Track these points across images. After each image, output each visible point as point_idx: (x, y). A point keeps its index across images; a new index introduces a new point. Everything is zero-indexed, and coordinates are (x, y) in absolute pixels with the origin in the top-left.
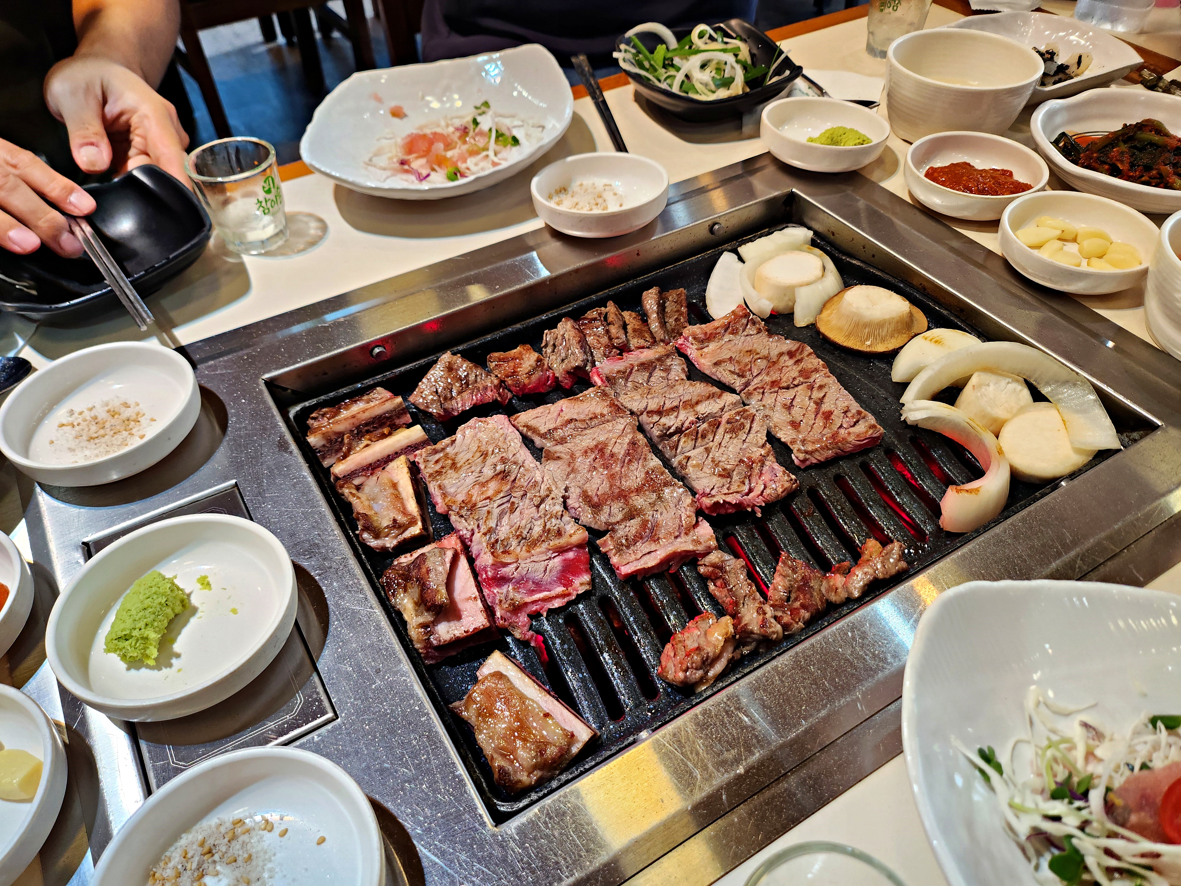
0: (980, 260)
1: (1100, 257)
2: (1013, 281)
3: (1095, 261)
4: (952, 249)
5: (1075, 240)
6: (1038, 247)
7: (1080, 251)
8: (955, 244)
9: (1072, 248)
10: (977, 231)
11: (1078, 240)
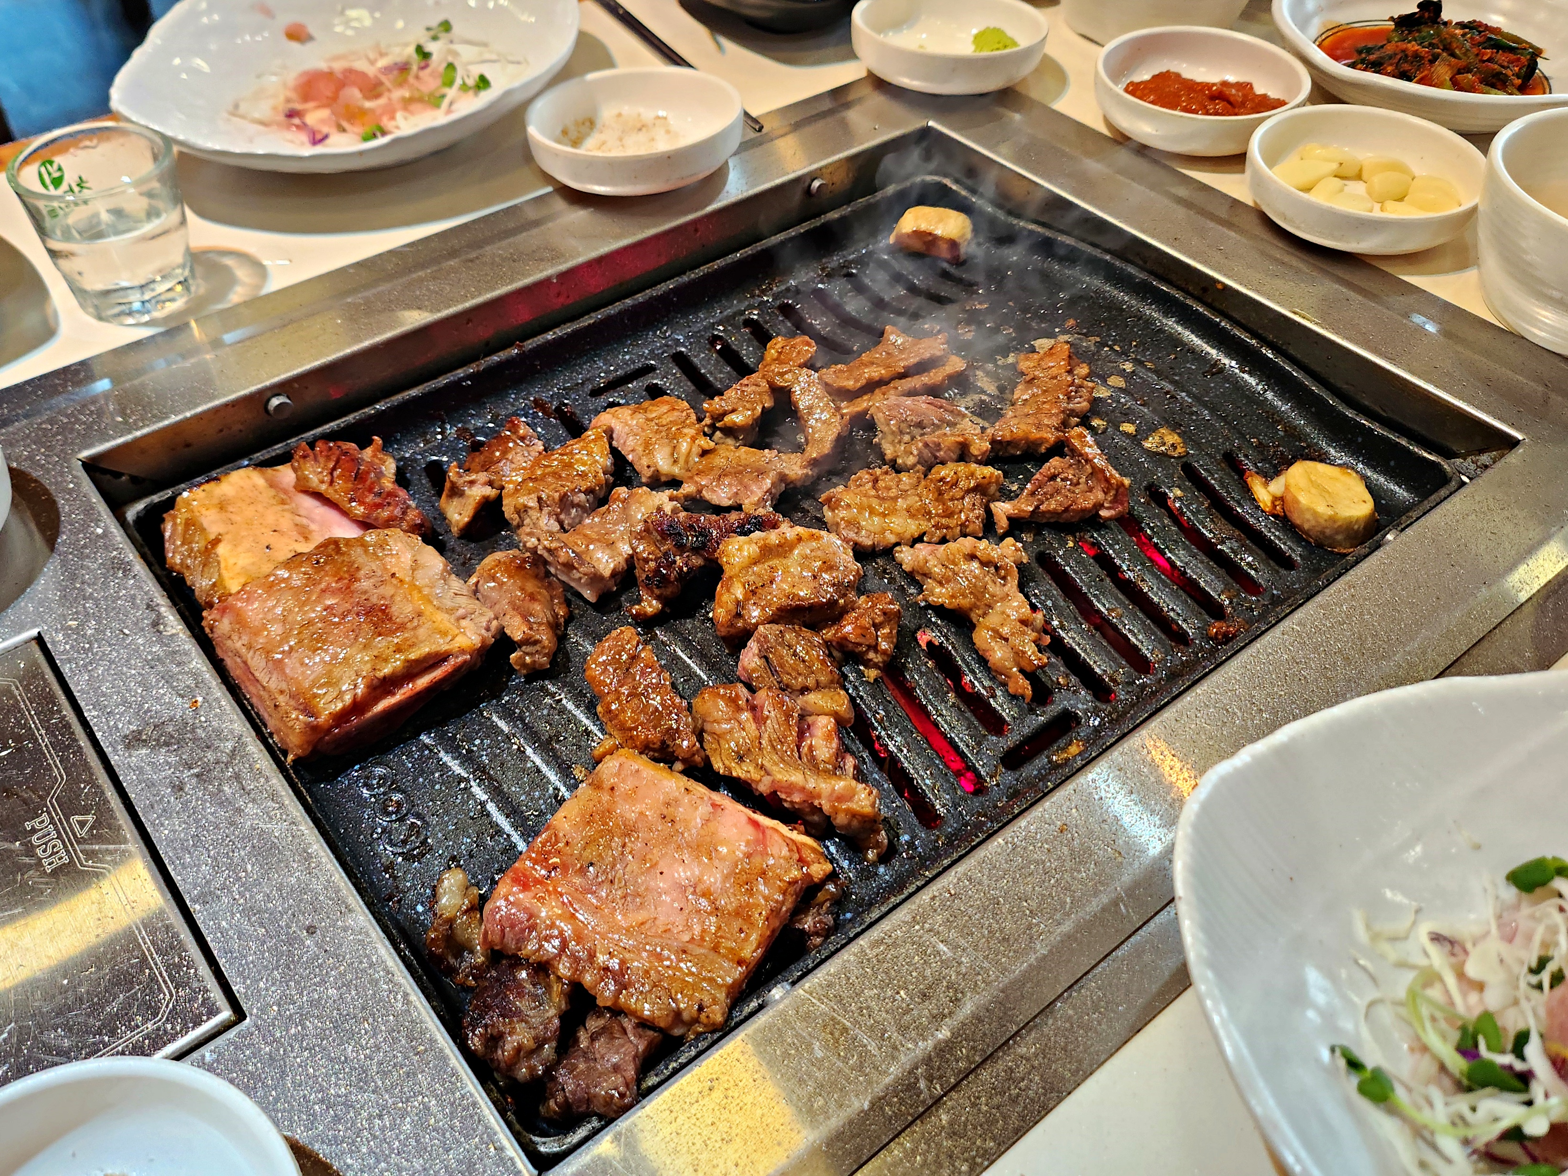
0: (1223, 213)
1: (1401, 199)
2: (1276, 242)
3: (1390, 205)
4: (1180, 201)
5: (1359, 177)
6: (1308, 190)
7: (1370, 193)
8: (1182, 192)
9: (1357, 188)
10: (1214, 172)
11: (1365, 176)
